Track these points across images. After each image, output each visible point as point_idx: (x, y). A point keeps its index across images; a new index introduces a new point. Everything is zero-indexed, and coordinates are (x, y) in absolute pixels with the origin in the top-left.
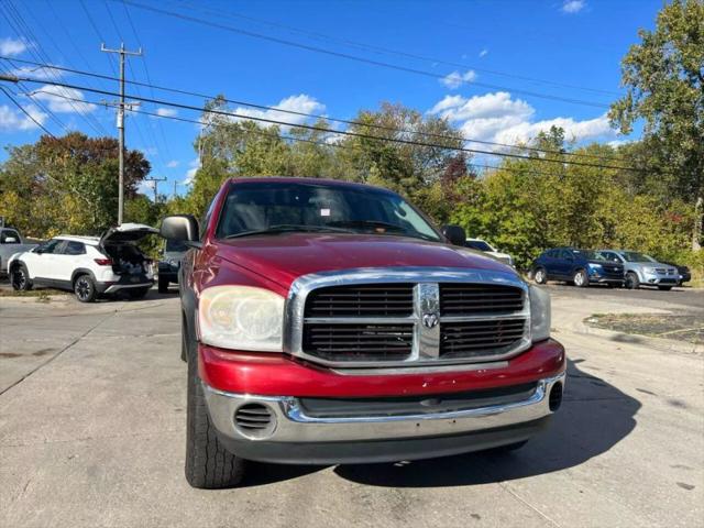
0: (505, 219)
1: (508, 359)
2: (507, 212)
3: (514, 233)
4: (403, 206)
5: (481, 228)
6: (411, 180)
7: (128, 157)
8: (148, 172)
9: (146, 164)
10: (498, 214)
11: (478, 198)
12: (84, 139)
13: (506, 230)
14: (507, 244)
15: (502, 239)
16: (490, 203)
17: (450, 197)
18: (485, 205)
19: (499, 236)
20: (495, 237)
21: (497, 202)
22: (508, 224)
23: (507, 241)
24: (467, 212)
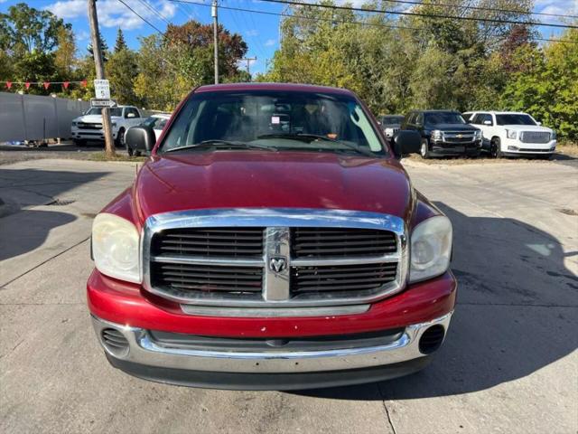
0: (563, 88)
1: (372, 303)
2: (566, 81)
3: (571, 103)
4: (358, 111)
5: (536, 97)
6: (468, 52)
7: (230, 39)
8: (245, 51)
9: (244, 45)
10: (556, 83)
11: (536, 69)
12: (198, 26)
13: (563, 99)
14: (563, 114)
15: (557, 109)
16: (549, 72)
17: (508, 67)
18: (543, 75)
19: (555, 106)
20: (550, 107)
21: (556, 71)
22: (565, 94)
23: (562, 111)
24: (523, 81)
